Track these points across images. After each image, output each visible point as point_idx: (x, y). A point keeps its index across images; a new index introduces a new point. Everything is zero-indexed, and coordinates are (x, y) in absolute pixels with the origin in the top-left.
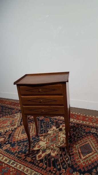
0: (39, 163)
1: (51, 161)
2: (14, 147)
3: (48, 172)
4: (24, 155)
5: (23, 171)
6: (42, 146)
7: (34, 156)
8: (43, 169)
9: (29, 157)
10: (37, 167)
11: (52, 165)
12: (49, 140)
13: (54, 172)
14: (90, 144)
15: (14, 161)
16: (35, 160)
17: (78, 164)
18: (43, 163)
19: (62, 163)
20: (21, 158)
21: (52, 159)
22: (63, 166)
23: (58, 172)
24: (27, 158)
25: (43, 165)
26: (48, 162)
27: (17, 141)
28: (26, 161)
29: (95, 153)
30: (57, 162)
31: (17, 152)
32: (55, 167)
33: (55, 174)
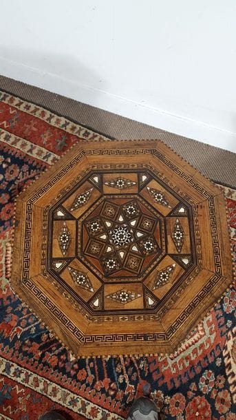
0: (77, 371)
1: (104, 364)
2: (6, 320)
3: (100, 394)
4: (38, 346)
5: (45, 394)
8: (88, 385)
9: (50, 351)
10: (74, 382)
11: (106, 375)
13: (112, 393)
15: (18, 365)
16: (67, 360)
17: (163, 370)
18: (86, 369)
19: (127, 368)
20: (31, 355)
22: (130, 377)
23: (120, 393)
24: (48, 357)
25: (87, 376)
26: (96, 366)
27: (9, 298)
28: (45, 364)
29: (201, 336)
30: (116, 367)
31: (16, 336)
32: (113, 380)
33: (113, 397)
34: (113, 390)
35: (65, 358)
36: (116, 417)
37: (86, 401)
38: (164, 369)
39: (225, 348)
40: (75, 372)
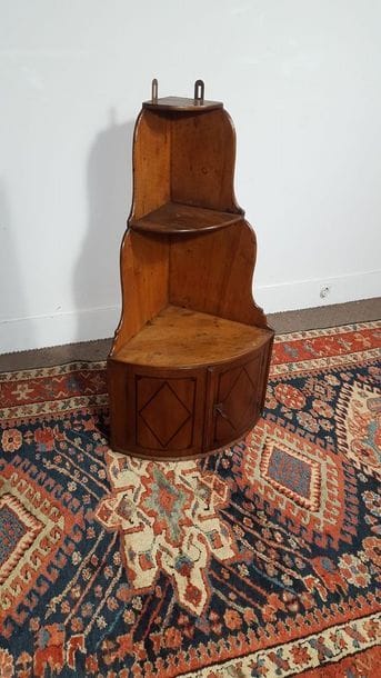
0: (221, 620)
1: (248, 581)
2: (40, 642)
3: (280, 623)
4: (129, 636)
6: (154, 553)
7: (170, 610)
8: (254, 626)
9: (156, 628)
10: (232, 640)
11: (265, 593)
12: (151, 514)
13: (295, 607)
14: (281, 448)
16: (193, 619)
17: (321, 530)
18: (231, 608)
19: (280, 561)
20: (129, 660)
21: (238, 571)
22: (295, 569)
23: (304, 597)
24: (158, 639)
25: (241, 615)
26: (241, 594)
27: (21, 608)
28: (164, 653)
29: (319, 467)
30: (265, 571)
31: (78, 653)
32: (279, 590)
33: (302, 610)
34: (293, 602)
35: (187, 619)
36: (334, 632)
37: (275, 650)
38: (321, 528)
39: (352, 461)
40: (221, 626)
